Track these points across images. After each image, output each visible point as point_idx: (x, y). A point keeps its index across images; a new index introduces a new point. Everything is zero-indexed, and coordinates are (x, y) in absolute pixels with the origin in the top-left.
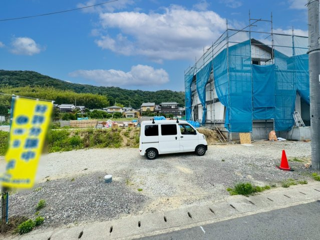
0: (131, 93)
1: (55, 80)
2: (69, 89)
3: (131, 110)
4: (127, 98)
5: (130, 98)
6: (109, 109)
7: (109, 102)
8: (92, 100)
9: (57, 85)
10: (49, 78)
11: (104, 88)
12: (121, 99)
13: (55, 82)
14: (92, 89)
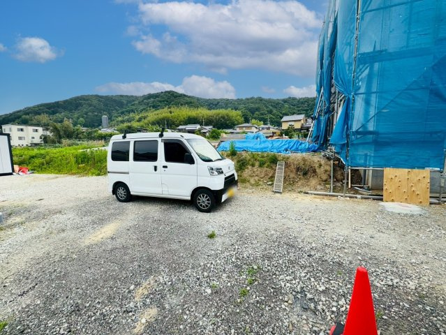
0: (278, 104)
1: (189, 97)
2: (202, 106)
3: (268, 129)
4: (270, 112)
5: (275, 111)
6: (238, 129)
7: (243, 119)
8: (223, 117)
9: (191, 103)
10: (185, 95)
11: (242, 100)
12: (262, 114)
13: (188, 100)
14: (226, 104)
